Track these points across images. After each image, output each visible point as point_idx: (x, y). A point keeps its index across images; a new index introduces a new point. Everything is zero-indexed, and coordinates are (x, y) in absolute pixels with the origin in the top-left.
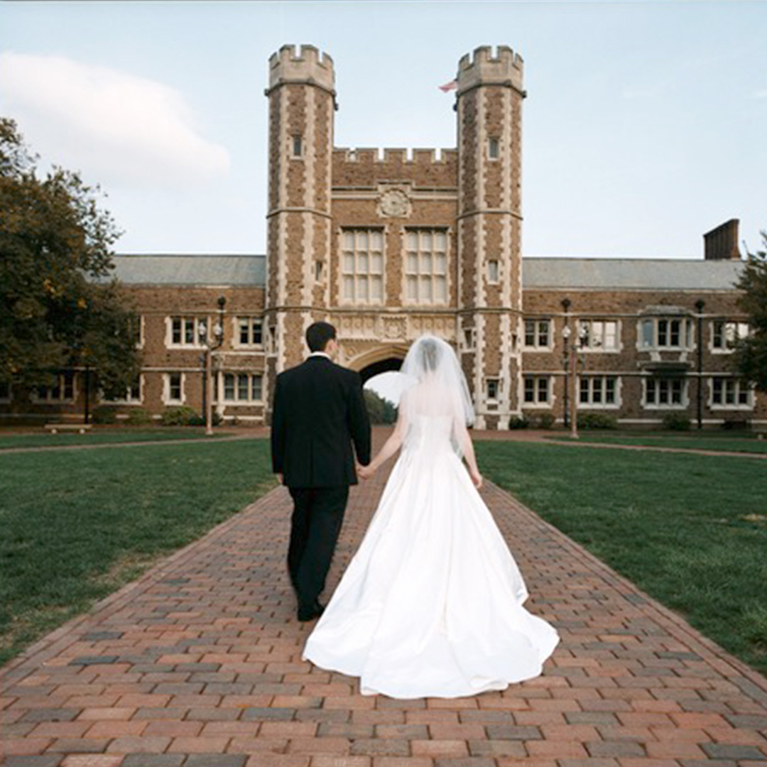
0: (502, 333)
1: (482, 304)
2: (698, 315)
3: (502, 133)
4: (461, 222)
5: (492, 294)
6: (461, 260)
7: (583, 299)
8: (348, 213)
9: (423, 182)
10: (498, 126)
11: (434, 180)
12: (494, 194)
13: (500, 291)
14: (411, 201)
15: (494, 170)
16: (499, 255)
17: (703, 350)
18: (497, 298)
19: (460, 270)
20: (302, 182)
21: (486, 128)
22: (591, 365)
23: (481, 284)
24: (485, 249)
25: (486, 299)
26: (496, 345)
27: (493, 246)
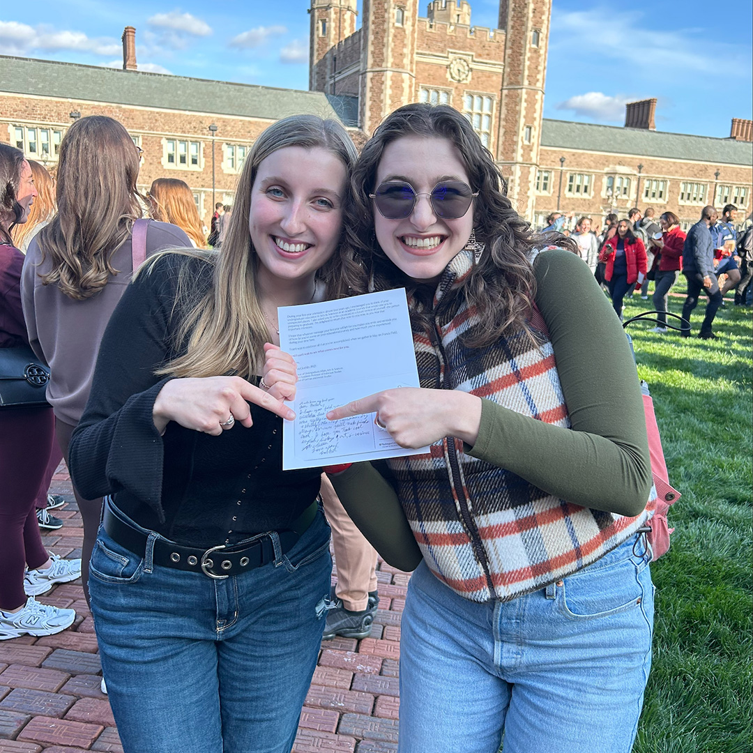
0: (530, 182)
1: (520, 159)
2: (639, 175)
3: (542, 27)
4: (505, 92)
5: (526, 151)
6: (503, 123)
7: (573, 157)
8: (426, 74)
9: (480, 56)
10: (540, 20)
11: (488, 55)
12: (534, 75)
13: (531, 150)
14: (471, 70)
15: (535, 55)
16: (533, 123)
17: (639, 199)
18: (529, 155)
19: (502, 131)
20: (403, 47)
21: (532, 21)
22: (573, 206)
23: (520, 144)
24: (525, 117)
25: (522, 156)
26: (526, 190)
27: (529, 115)
